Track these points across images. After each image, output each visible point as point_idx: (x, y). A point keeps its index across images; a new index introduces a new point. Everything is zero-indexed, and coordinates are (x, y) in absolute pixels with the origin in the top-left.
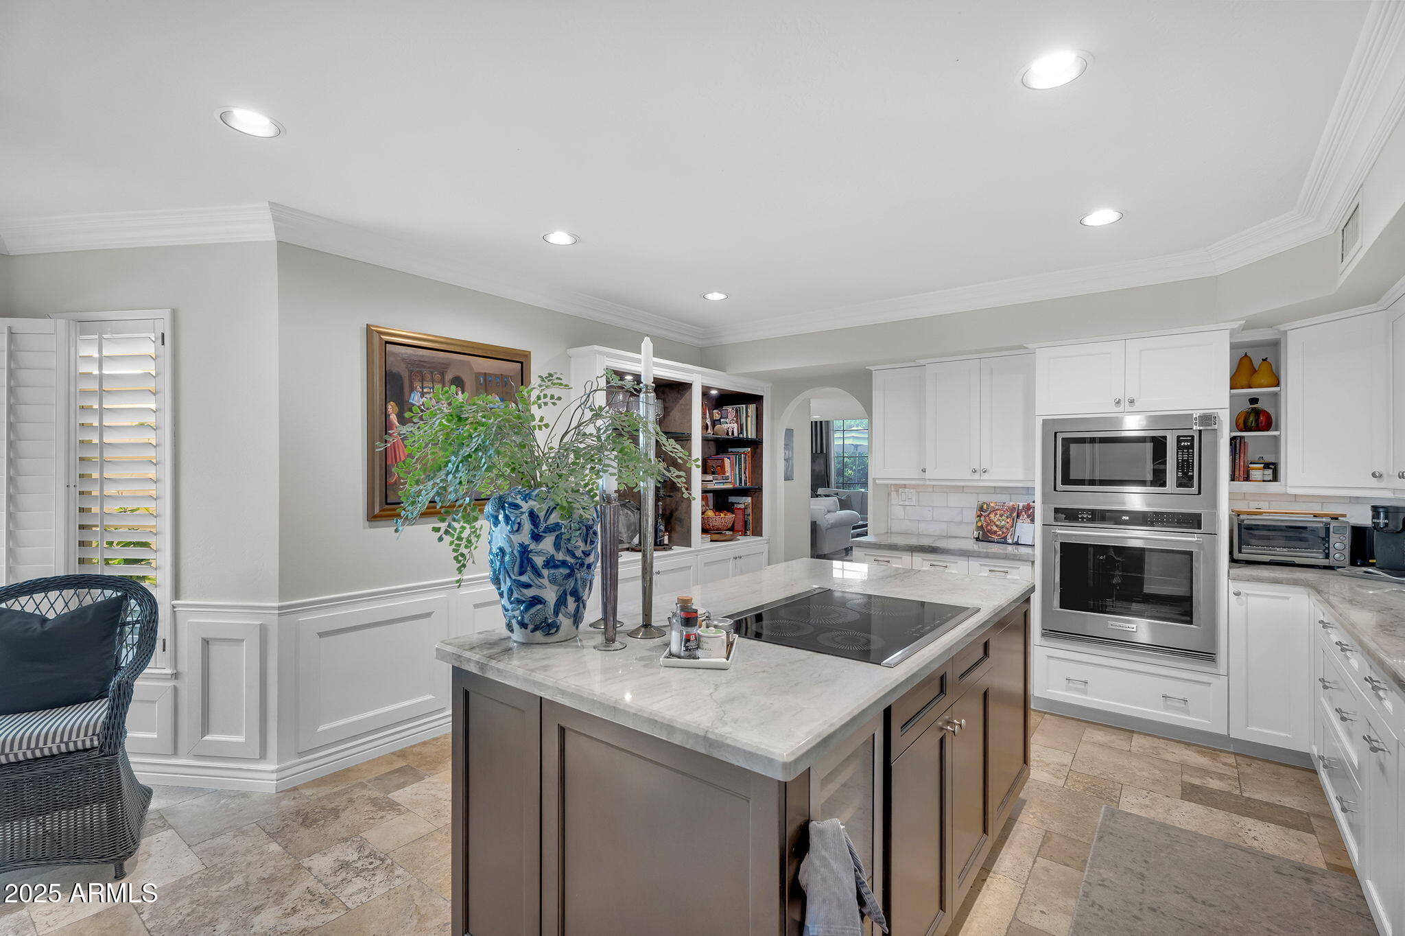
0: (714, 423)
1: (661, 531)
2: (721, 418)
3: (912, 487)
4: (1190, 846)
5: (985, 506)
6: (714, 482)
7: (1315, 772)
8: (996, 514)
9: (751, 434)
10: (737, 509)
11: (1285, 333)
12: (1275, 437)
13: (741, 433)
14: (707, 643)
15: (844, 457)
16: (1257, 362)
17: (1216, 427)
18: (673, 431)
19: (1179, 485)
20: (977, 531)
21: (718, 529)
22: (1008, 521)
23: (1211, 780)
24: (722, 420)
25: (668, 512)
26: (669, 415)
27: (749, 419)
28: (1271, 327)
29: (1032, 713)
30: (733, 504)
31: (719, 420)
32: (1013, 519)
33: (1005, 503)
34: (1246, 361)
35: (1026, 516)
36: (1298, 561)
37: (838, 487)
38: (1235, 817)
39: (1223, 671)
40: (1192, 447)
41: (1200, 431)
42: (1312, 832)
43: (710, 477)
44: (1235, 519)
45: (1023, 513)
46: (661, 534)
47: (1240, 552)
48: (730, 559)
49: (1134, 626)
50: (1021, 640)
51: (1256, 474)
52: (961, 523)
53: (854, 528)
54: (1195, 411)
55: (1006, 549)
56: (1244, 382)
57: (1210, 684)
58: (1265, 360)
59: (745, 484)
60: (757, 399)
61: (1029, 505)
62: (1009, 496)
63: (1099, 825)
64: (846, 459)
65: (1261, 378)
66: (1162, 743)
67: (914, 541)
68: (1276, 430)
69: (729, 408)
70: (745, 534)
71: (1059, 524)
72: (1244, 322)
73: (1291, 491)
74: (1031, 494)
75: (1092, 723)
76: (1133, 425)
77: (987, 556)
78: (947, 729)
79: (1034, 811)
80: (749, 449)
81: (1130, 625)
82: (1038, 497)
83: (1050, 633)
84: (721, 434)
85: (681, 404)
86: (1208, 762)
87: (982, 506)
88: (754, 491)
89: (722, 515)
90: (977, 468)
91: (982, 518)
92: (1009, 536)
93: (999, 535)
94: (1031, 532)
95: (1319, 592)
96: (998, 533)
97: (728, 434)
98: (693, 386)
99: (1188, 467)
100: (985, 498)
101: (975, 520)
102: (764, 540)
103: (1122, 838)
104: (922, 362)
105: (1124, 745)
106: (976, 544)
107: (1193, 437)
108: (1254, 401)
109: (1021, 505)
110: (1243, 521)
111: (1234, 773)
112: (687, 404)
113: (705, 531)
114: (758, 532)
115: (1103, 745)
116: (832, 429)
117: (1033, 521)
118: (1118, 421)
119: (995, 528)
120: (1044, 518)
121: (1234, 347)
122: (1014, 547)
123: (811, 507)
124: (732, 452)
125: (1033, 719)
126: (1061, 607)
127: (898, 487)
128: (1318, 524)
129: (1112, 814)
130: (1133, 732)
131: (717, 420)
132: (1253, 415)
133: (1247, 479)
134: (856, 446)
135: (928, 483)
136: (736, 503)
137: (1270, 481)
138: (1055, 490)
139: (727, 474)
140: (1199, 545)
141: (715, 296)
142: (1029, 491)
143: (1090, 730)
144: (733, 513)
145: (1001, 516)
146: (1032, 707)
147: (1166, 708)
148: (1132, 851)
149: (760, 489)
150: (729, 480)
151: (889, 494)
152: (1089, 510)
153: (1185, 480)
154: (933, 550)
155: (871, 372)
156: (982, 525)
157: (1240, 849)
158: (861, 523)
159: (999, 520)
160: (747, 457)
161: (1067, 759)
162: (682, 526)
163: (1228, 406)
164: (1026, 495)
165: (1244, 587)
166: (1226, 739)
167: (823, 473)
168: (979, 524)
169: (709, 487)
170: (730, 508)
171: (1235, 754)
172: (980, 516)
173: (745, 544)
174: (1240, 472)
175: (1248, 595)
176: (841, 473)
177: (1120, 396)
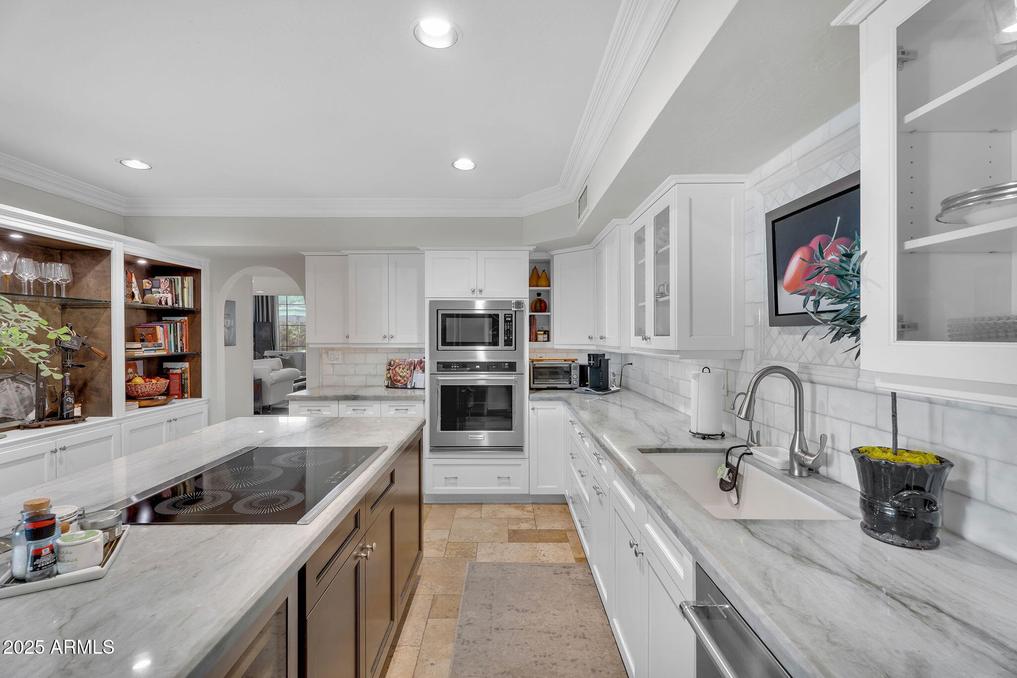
0: (143, 293)
1: (68, 403)
2: (153, 287)
3: (339, 349)
4: (514, 573)
5: (392, 362)
6: (143, 349)
7: (567, 504)
8: (400, 368)
9: (188, 303)
10: (173, 374)
11: (552, 256)
12: (548, 315)
13: (176, 303)
14: (71, 553)
15: (287, 325)
16: (540, 272)
17: (523, 309)
18: (86, 298)
19: (505, 345)
20: (387, 381)
21: (149, 395)
22: (408, 372)
23: (521, 524)
24: (153, 290)
25: (80, 383)
26: (80, 281)
27: (185, 290)
28: (547, 252)
29: (424, 506)
30: (168, 369)
31: (150, 290)
32: (411, 371)
33: (405, 360)
34: (535, 271)
35: (419, 368)
36: (559, 386)
37: (283, 350)
38: (534, 544)
39: (526, 456)
40: (511, 321)
41: (515, 311)
42: (567, 541)
43: (138, 345)
44: (531, 364)
45: (418, 366)
46: (68, 407)
47: (534, 384)
48: (163, 423)
49: (482, 436)
50: (417, 456)
51: (540, 337)
52: (376, 375)
53: (295, 382)
54: (513, 299)
55: (406, 393)
56: (535, 284)
57: (520, 465)
58: (544, 271)
59: (182, 350)
60: (194, 273)
61: (421, 360)
62: (408, 354)
63: (466, 578)
64: (290, 327)
65: (543, 281)
66: (496, 507)
67: (340, 392)
68: (549, 312)
69: (162, 279)
70: (181, 396)
71: (440, 373)
72: (535, 247)
73: (556, 347)
74: (422, 353)
75: (461, 504)
76: (480, 307)
77: (394, 399)
78: (361, 556)
79: (426, 582)
80: (186, 318)
81: (480, 436)
82: (427, 355)
83: (435, 449)
84: (152, 302)
85: (96, 271)
86: (520, 512)
87: (391, 363)
88: (193, 356)
89: (154, 381)
90: (386, 334)
91: (391, 371)
92: (408, 383)
93: (402, 383)
94: (422, 379)
95: (569, 404)
96: (401, 381)
97: (160, 303)
98: (113, 253)
99: (510, 333)
100: (392, 357)
101: (385, 372)
102: (202, 401)
103: (478, 583)
104: (346, 252)
105: (477, 514)
106: (387, 390)
107: (512, 315)
108: (539, 295)
109: (416, 360)
110: (535, 365)
111: (531, 516)
112: (105, 272)
113: (130, 397)
114: (196, 393)
115: (466, 518)
116: (276, 302)
117: (424, 371)
118: (471, 303)
119: (399, 378)
120: (431, 369)
121: (531, 262)
122: (412, 390)
123: (254, 367)
124: (166, 320)
125: (425, 509)
126: (441, 430)
127: (327, 350)
128: (565, 365)
129: (473, 567)
130: (482, 504)
131: (147, 290)
132: (538, 303)
133: (536, 340)
134: (298, 317)
135: (351, 346)
136: (172, 369)
137: (546, 341)
138: (437, 350)
139: (160, 342)
140: (515, 381)
141: (135, 164)
142: (421, 350)
143: (459, 509)
144: (167, 378)
145: (403, 369)
146: (424, 502)
147: (499, 485)
148: (485, 590)
149: (199, 355)
150: (163, 348)
151: (321, 356)
152: (458, 363)
153: (508, 342)
154: (355, 398)
155: (303, 257)
156: (390, 376)
157: (538, 566)
158: (301, 377)
159: (402, 372)
160: (184, 326)
161: (446, 536)
162: (100, 396)
163: (528, 297)
164: (419, 353)
165: (537, 405)
166: (528, 496)
167: (269, 338)
168: (389, 376)
169: (136, 355)
170: (163, 373)
171: (532, 504)
172: (389, 370)
173: (179, 407)
174: (534, 338)
175: (538, 409)
176: (286, 338)
177: (474, 287)
